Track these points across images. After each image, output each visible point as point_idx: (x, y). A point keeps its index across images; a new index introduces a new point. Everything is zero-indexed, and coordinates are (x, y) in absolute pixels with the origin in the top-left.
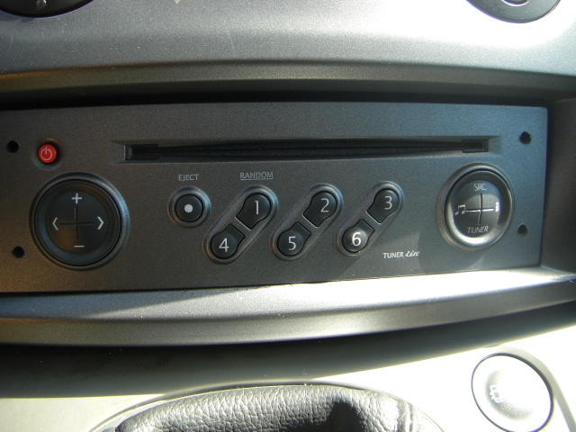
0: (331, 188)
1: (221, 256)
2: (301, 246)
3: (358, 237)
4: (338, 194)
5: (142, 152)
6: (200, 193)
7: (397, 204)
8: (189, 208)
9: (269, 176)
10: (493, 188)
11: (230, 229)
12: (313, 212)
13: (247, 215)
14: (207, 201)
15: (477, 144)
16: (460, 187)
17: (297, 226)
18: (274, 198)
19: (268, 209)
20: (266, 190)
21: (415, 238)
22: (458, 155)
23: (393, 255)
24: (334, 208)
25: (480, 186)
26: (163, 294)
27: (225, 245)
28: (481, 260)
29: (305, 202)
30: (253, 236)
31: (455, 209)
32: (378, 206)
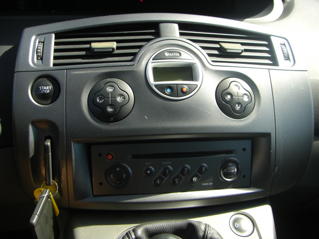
0: (187, 166)
1: (157, 184)
2: (179, 183)
3: (195, 179)
4: (189, 167)
5: (135, 156)
6: (151, 167)
7: (206, 169)
8: (149, 172)
9: (170, 163)
10: (234, 165)
11: (160, 178)
12: (182, 172)
13: (164, 173)
14: (153, 169)
15: (229, 152)
16: (225, 165)
17: (178, 177)
18: (171, 168)
19: (170, 171)
20: (169, 167)
21: (211, 179)
22: (223, 155)
23: (205, 184)
24: (188, 171)
25: (230, 164)
26: (141, 195)
27: (158, 182)
28: (232, 185)
29: (180, 170)
30: (166, 179)
31: (223, 171)
32: (200, 171)
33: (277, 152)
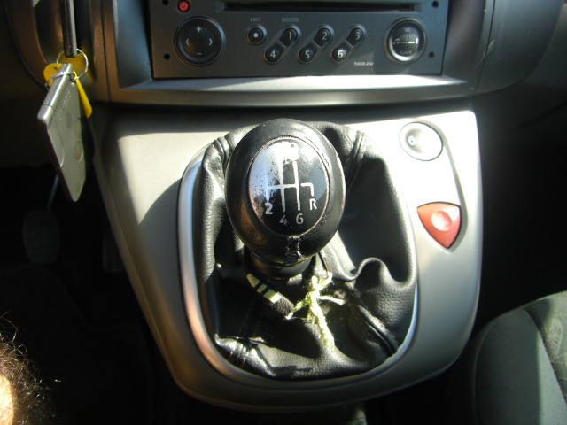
0: (328, 27)
1: (271, 60)
2: (312, 57)
3: (341, 53)
4: (332, 31)
5: (231, 6)
6: (261, 27)
7: (362, 37)
8: (256, 35)
9: (297, 20)
10: (415, 31)
11: (276, 47)
12: (318, 39)
13: (285, 39)
14: (265, 31)
15: (407, 7)
16: (397, 29)
17: (310, 46)
18: (299, 31)
19: (295, 37)
20: (295, 27)
21: (371, 55)
22: (397, 12)
23: (359, 64)
24: (329, 37)
25: (408, 30)
26: (241, 79)
27: (273, 54)
28: (407, 70)
29: (314, 33)
30: (287, 50)
31: (393, 41)
32: (352, 37)
33: (496, 11)
